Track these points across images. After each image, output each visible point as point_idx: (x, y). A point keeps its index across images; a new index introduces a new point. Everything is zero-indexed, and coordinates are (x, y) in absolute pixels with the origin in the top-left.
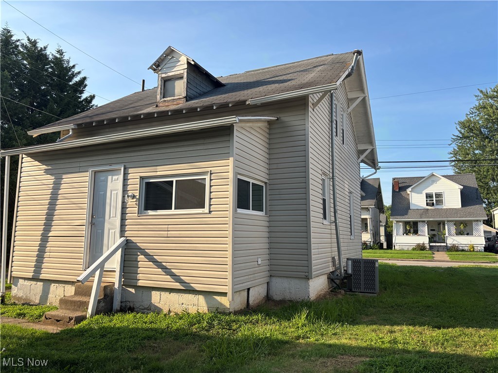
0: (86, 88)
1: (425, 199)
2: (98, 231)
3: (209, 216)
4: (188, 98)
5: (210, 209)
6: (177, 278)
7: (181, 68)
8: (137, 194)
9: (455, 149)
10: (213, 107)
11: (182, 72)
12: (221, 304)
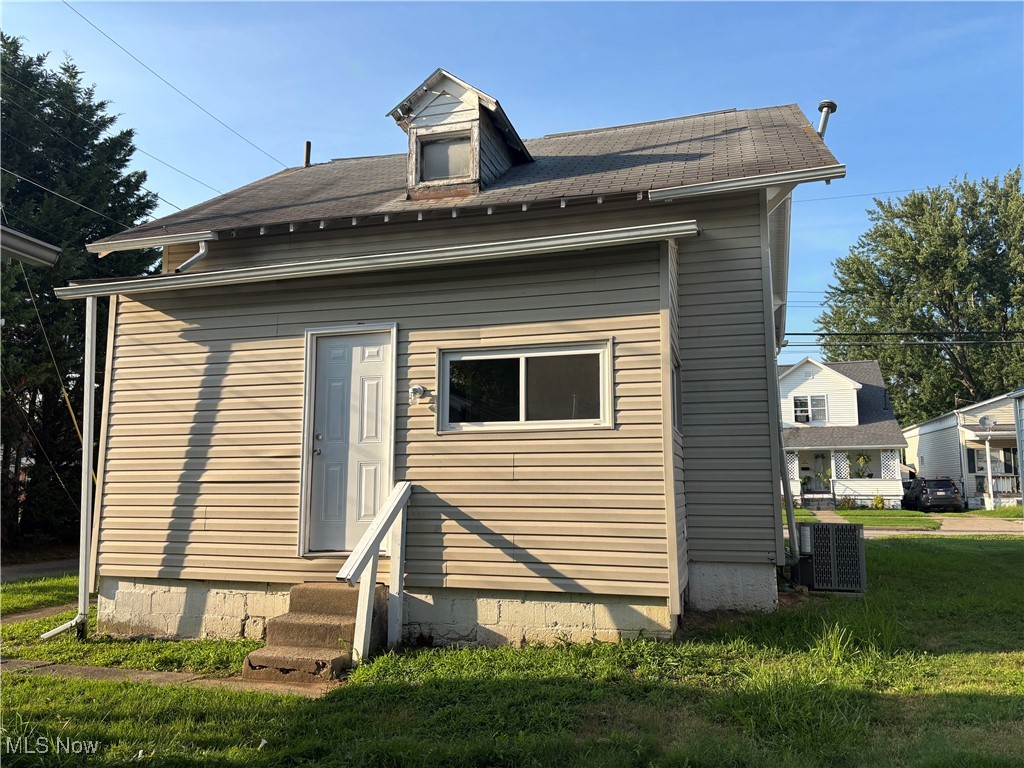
0: (133, 157)
1: (793, 409)
2: (331, 469)
3: (615, 434)
4: (483, 184)
5: (615, 419)
6: (542, 569)
7: (464, 116)
8: (433, 386)
9: (825, 314)
10: (559, 202)
11: (467, 126)
12: (651, 622)
